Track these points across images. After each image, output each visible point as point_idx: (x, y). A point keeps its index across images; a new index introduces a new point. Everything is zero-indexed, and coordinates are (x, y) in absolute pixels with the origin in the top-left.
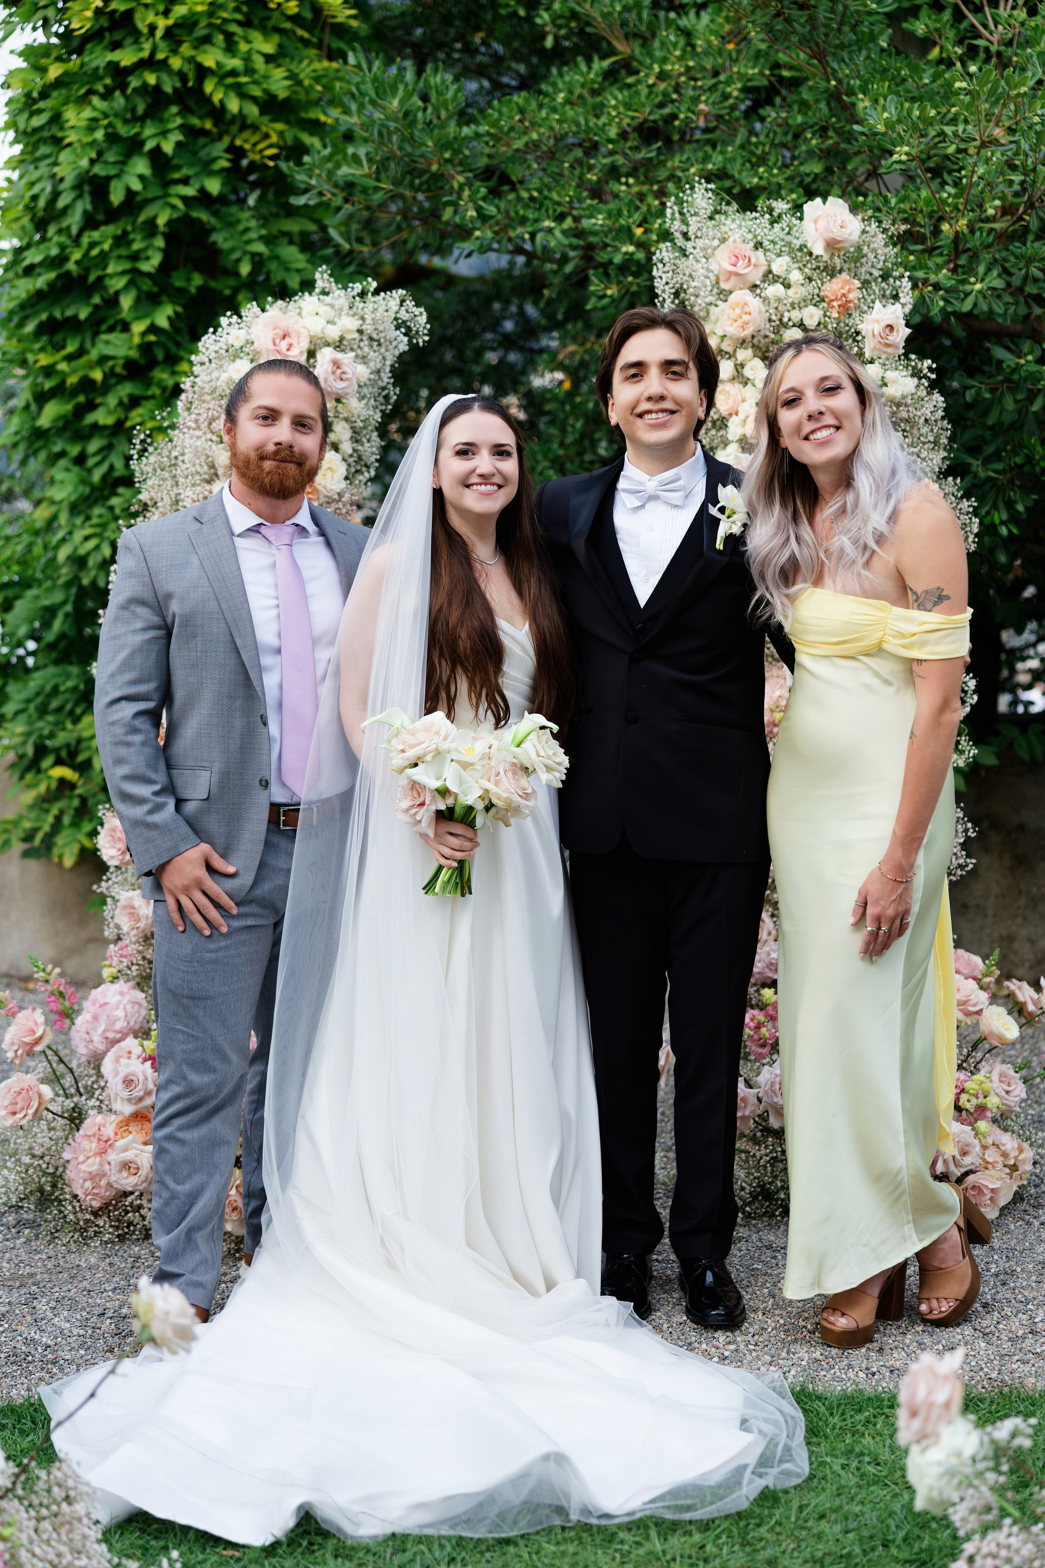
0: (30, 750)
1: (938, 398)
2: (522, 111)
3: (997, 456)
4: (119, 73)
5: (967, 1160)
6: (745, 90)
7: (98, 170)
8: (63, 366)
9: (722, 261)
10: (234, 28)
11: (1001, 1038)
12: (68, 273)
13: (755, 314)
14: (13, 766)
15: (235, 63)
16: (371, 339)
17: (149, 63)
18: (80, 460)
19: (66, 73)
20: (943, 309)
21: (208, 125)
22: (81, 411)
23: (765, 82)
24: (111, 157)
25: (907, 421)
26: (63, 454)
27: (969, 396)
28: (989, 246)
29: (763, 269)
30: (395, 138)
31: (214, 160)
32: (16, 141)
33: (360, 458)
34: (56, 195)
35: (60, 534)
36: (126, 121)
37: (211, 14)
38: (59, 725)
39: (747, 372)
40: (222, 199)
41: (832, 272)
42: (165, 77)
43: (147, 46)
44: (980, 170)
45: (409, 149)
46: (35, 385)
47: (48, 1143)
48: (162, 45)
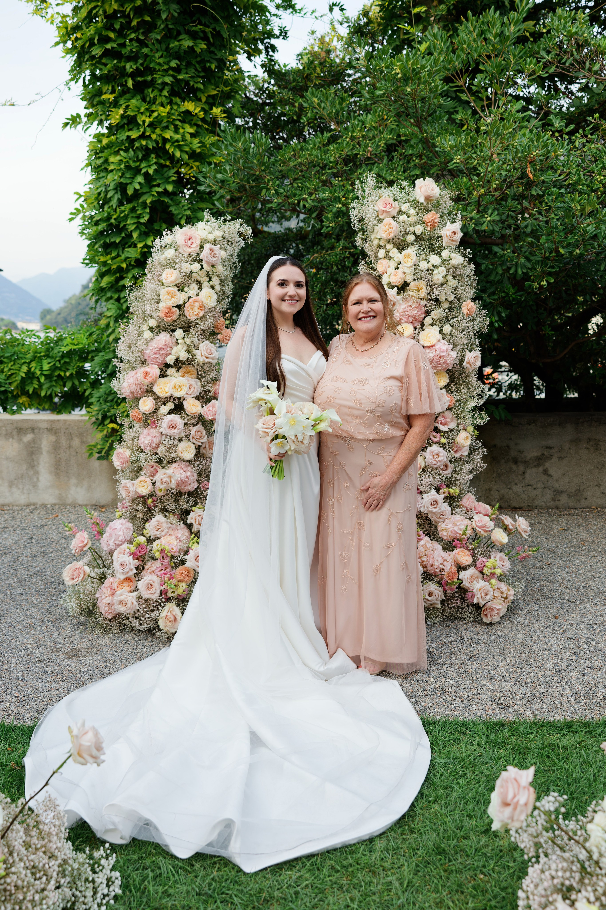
0: (100, 417)
1: (473, 266)
2: (294, 151)
3: (494, 293)
4: (131, 141)
5: (488, 597)
6: (385, 144)
7: (122, 180)
8: (109, 262)
9: (380, 206)
10: (178, 123)
11: (501, 543)
12: (111, 224)
13: (394, 228)
14: (94, 423)
15: (178, 137)
16: (228, 241)
17: (143, 136)
18: (118, 300)
19: (110, 142)
20: (474, 228)
21: (168, 163)
22: (118, 280)
23: (394, 142)
24: (128, 175)
25: (460, 275)
26: (111, 298)
27: (483, 267)
28: (491, 203)
29: (398, 209)
30: (241, 161)
31: (170, 177)
32: (92, 171)
33: (224, 293)
34: (107, 192)
35: (110, 330)
36: (134, 161)
37: (168, 117)
38: (112, 407)
39: (391, 254)
40: (174, 194)
41: (428, 211)
42: (149, 142)
43: (142, 130)
44: (490, 169)
45: (246, 165)
46: (99, 269)
47: (91, 589)
48: (148, 129)
